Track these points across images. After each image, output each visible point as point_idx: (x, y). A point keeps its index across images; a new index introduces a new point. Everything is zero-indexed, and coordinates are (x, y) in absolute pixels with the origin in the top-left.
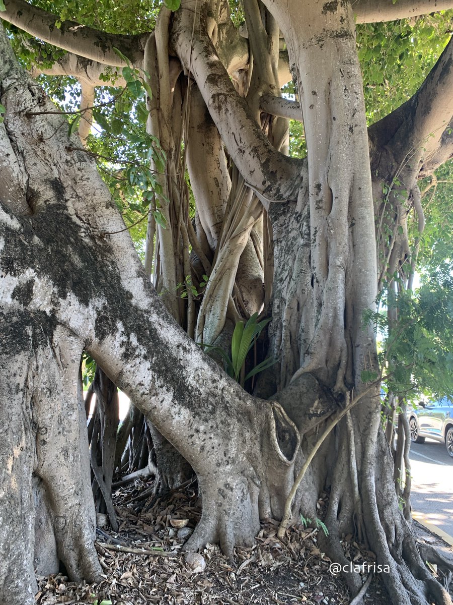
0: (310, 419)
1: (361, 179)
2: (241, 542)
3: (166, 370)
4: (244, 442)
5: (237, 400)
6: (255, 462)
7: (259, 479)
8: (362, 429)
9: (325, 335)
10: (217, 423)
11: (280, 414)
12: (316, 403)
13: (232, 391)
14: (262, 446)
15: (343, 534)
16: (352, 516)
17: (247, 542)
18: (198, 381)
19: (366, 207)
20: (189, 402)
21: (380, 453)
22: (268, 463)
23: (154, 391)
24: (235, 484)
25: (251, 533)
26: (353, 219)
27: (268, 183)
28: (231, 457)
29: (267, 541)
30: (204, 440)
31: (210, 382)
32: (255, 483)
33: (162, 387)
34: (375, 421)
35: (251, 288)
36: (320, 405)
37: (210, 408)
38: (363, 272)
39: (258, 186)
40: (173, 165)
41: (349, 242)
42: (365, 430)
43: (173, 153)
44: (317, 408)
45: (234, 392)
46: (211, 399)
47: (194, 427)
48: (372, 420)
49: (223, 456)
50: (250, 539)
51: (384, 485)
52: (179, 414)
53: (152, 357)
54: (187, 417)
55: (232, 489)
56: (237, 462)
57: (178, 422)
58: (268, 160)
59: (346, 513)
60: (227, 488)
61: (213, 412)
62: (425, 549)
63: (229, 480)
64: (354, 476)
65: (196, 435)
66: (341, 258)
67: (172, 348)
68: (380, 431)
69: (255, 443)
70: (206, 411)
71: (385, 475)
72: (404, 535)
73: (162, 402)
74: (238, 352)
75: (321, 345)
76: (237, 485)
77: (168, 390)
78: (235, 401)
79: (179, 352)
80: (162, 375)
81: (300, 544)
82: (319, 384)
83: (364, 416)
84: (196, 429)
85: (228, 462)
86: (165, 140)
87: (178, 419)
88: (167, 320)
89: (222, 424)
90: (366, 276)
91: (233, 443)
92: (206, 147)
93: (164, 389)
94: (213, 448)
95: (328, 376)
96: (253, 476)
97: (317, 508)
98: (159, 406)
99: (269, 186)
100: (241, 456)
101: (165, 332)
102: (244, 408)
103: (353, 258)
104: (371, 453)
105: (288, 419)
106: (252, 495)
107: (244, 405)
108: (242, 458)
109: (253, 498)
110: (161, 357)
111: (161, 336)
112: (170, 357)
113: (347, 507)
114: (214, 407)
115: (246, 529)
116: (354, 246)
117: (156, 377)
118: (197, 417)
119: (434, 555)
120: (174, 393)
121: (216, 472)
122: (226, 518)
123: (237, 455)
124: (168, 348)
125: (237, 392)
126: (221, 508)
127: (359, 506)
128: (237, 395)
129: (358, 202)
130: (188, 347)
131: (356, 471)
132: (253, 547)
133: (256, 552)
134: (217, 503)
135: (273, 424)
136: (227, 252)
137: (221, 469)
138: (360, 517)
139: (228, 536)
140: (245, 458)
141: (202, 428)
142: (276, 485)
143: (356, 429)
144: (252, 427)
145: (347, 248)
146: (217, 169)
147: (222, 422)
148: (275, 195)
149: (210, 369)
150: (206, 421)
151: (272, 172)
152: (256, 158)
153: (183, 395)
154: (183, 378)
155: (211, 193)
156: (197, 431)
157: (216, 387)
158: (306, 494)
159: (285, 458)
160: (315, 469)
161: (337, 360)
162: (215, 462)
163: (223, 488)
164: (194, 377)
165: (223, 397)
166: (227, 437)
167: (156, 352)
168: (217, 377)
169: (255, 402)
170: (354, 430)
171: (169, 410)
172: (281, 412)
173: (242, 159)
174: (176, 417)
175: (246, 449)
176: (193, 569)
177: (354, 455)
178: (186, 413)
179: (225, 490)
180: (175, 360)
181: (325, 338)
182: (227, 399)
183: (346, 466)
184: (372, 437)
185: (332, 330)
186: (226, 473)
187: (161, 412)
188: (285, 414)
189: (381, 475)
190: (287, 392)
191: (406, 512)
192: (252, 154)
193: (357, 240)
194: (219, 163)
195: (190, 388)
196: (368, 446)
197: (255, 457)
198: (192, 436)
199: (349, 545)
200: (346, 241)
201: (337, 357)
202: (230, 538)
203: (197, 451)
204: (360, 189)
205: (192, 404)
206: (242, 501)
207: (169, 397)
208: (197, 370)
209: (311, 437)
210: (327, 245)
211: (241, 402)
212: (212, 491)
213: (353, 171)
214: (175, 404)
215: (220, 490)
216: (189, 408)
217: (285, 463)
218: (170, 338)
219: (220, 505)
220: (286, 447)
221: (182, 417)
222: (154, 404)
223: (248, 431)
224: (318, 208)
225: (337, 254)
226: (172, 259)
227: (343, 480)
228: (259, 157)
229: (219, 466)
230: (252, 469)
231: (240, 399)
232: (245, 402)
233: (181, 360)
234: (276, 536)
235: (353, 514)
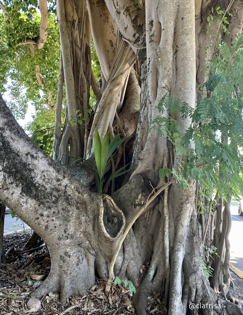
0: (135, 207)
1: (184, 10)
2: (77, 293)
3: (16, 172)
4: (80, 223)
5: (77, 194)
6: (89, 238)
7: (93, 249)
8: (175, 215)
9: (152, 145)
10: (58, 210)
11: (111, 204)
12: (140, 196)
13: (73, 187)
14: (94, 227)
15: (154, 292)
16: (163, 280)
17: (81, 293)
18: (44, 180)
19: (187, 34)
20: (36, 195)
21: (192, 234)
22: (99, 239)
23: (5, 187)
24: (72, 253)
25: (84, 287)
26: (177, 46)
27: (137, 35)
28: (70, 234)
29: (94, 294)
30: (48, 221)
31: (55, 181)
32: (90, 253)
33: (12, 183)
34: (185, 209)
35: (131, 119)
36: (143, 197)
37: (54, 199)
38: (183, 91)
39: (130, 39)
40: (76, 33)
41: (173, 67)
42: (177, 217)
43: (76, 23)
44: (141, 200)
45: (74, 188)
46: (54, 193)
47: (39, 212)
48: (183, 209)
49: (63, 233)
50: (83, 292)
51: (192, 258)
52: (26, 203)
53: (4, 162)
54: (33, 206)
55: (69, 256)
56: (75, 238)
57: (26, 208)
58: (137, 17)
59: (158, 278)
60: (66, 255)
61: (56, 202)
62: (230, 306)
63: (68, 250)
64: (166, 250)
65: (41, 218)
66: (166, 80)
67: (22, 156)
68: (193, 218)
69: (89, 225)
70: (50, 201)
71: (194, 251)
72: (202, 296)
73: (12, 194)
74: (100, 162)
75: (149, 153)
76: (74, 253)
77: (17, 186)
78: (75, 195)
79: (27, 158)
80: (12, 175)
81: (120, 297)
82: (145, 182)
83: (177, 206)
84: (41, 214)
85: (67, 237)
86: (69, 14)
87: (26, 206)
88: (18, 135)
89: (63, 210)
90: (184, 93)
91: (72, 224)
92: (103, 17)
93: (14, 185)
94: (55, 227)
95: (155, 176)
96: (89, 247)
97: (140, 273)
98: (10, 197)
99: (138, 37)
100: (78, 234)
101: (16, 144)
102: (82, 199)
103: (175, 79)
104: (181, 234)
105: (116, 208)
106: (88, 261)
107: (82, 197)
108: (79, 235)
109: (89, 263)
110: (12, 162)
111: (13, 147)
112: (20, 162)
113: (160, 273)
114: (57, 198)
115: (81, 284)
116: (177, 69)
117: (7, 176)
118: (41, 205)
119: (237, 311)
120: (22, 188)
121: (57, 244)
122: (65, 276)
123: (75, 233)
124: (19, 156)
125: (77, 188)
126: (61, 269)
127: (168, 273)
128: (77, 190)
129: (181, 31)
130: (35, 155)
131: (168, 247)
132: (84, 297)
133: (84, 300)
134: (59, 265)
135: (102, 211)
136: (108, 92)
137: (62, 242)
138: (167, 281)
139: (65, 288)
140: (82, 235)
141: (45, 213)
142: (107, 254)
143: (171, 215)
144: (87, 213)
145: (171, 72)
146: (112, 33)
147: (63, 209)
148: (142, 43)
149: (55, 171)
150: (50, 208)
151: (140, 25)
152: (128, 16)
153: (31, 190)
154: (32, 178)
155: (107, 52)
156: (42, 215)
157: (60, 185)
158: (132, 262)
159: (108, 236)
160: (143, 244)
161: (161, 163)
162: (57, 237)
163: (63, 255)
164: (41, 177)
165: (66, 192)
166: (66, 220)
167: (7, 159)
168: (60, 177)
169: (90, 195)
170: (169, 216)
171: (18, 201)
172: (111, 202)
173: (119, 19)
174: (25, 205)
175: (82, 229)
176: (29, 309)
177: (168, 235)
178: (32, 203)
179: (65, 256)
180: (25, 165)
181: (152, 147)
182: (69, 193)
183: (162, 243)
184: (182, 222)
185: (157, 140)
186: (65, 245)
187: (12, 201)
188: (114, 204)
189: (191, 251)
190: (123, 188)
191: (225, 278)
192: (125, 13)
193: (179, 64)
194: (113, 29)
195: (37, 185)
196: (179, 229)
197: (89, 234)
198: (38, 218)
199: (154, 301)
200: (171, 66)
201: (161, 161)
202: (68, 290)
203: (43, 229)
204: (183, 18)
205: (38, 196)
206: (77, 265)
207: (18, 191)
208: (43, 172)
209: (143, 221)
210: (157, 72)
211: (80, 195)
212: (56, 257)
213: (178, 4)
214: (23, 196)
215: (61, 256)
216: (35, 199)
217: (109, 239)
218: (21, 148)
219: (61, 267)
220: (115, 227)
221: (29, 205)
222: (7, 195)
223: (84, 216)
224: (151, 41)
225: (163, 78)
226: (74, 101)
227: (159, 253)
228: (130, 15)
229: (60, 240)
230: (88, 242)
231: (79, 193)
232: (82, 195)
233: (30, 164)
234: (104, 291)
235: (164, 278)
